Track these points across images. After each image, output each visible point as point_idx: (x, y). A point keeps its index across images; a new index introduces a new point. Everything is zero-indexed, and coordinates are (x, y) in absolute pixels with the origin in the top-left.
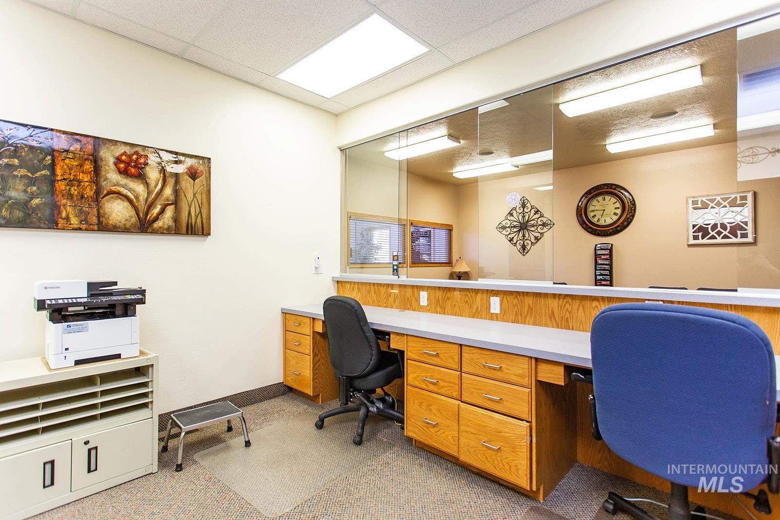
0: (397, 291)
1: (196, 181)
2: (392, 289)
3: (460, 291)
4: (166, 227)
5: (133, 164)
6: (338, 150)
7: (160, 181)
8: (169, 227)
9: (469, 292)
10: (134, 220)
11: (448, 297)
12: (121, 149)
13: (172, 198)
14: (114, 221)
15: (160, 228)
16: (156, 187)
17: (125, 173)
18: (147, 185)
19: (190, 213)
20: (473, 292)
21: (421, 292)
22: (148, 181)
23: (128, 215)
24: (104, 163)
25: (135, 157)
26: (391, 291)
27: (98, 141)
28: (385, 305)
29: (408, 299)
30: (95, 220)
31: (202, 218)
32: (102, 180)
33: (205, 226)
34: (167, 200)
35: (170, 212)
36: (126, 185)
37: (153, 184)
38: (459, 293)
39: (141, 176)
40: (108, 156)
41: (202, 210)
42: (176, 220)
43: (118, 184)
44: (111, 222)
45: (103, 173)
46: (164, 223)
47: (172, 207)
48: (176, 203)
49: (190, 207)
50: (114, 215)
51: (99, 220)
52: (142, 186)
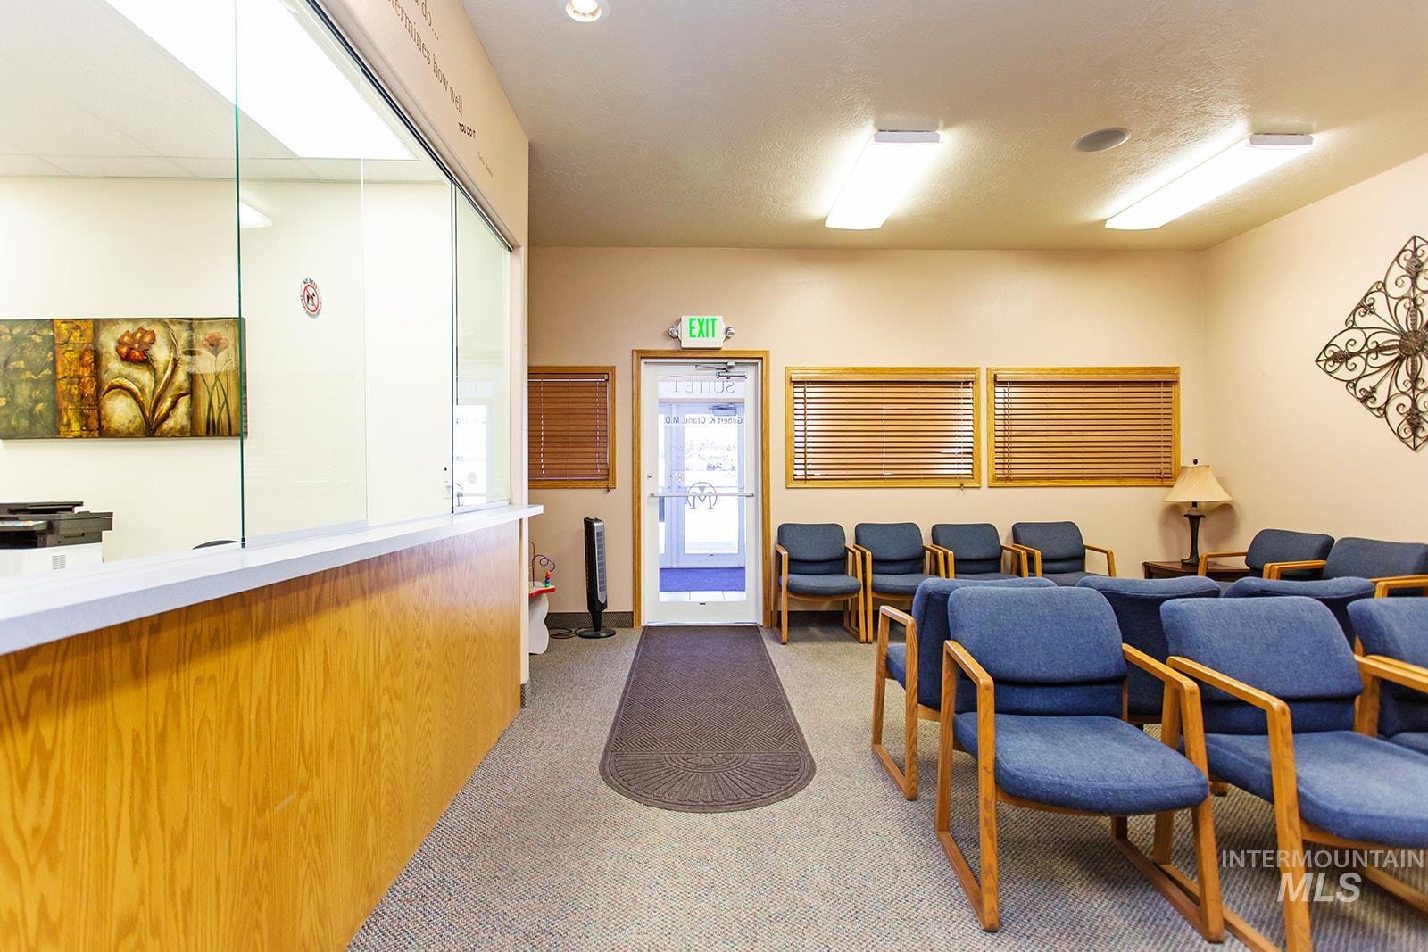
1: (219, 356)
4: (179, 427)
5: (137, 345)
7: (170, 364)
8: (183, 427)
10: (139, 420)
12: (131, 328)
13: (186, 385)
14: (117, 424)
15: (171, 429)
16: (165, 373)
17: (127, 358)
18: (154, 371)
19: (210, 405)
22: (155, 366)
23: (132, 414)
24: (105, 350)
25: (139, 335)
27: (97, 324)
30: (95, 424)
31: (228, 410)
32: (103, 372)
33: (233, 422)
34: (180, 389)
35: (183, 404)
36: (129, 375)
37: (161, 370)
39: (146, 361)
40: (109, 342)
41: (228, 399)
42: (192, 415)
43: (120, 376)
44: (112, 426)
45: (104, 363)
46: (176, 423)
47: (187, 397)
48: (191, 392)
49: (211, 395)
50: (116, 417)
51: (100, 424)
52: (148, 374)
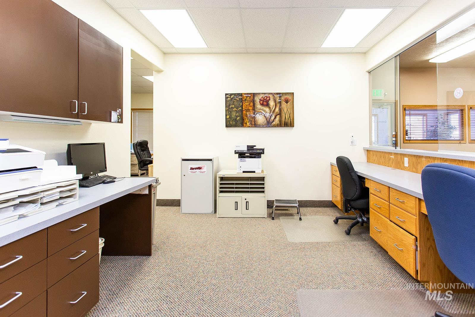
0: (393, 157)
1: (288, 104)
2: (391, 156)
3: (425, 158)
4: (277, 124)
5: (265, 101)
6: (367, 73)
7: (274, 106)
8: (278, 124)
9: (430, 159)
10: (266, 121)
11: (419, 162)
12: (262, 96)
13: (279, 112)
14: (259, 123)
15: (274, 125)
16: (273, 108)
17: (262, 105)
18: (270, 108)
19: (285, 118)
20: (432, 159)
21: (405, 158)
22: (270, 106)
23: (263, 120)
24: (256, 102)
25: (266, 98)
26: (391, 157)
27: (254, 95)
28: (388, 165)
29: (399, 162)
30: (253, 123)
31: (290, 119)
32: (256, 108)
33: (292, 123)
34: (277, 113)
36: (263, 109)
37: (271, 107)
38: (425, 159)
39: (268, 105)
40: (257, 99)
41: (290, 116)
42: (280, 121)
43: (260, 109)
44: (258, 123)
45: (256, 106)
46: (276, 123)
47: (279, 116)
48: (280, 114)
49: (285, 115)
50: (259, 121)
51: (255, 123)
52: (268, 109)
